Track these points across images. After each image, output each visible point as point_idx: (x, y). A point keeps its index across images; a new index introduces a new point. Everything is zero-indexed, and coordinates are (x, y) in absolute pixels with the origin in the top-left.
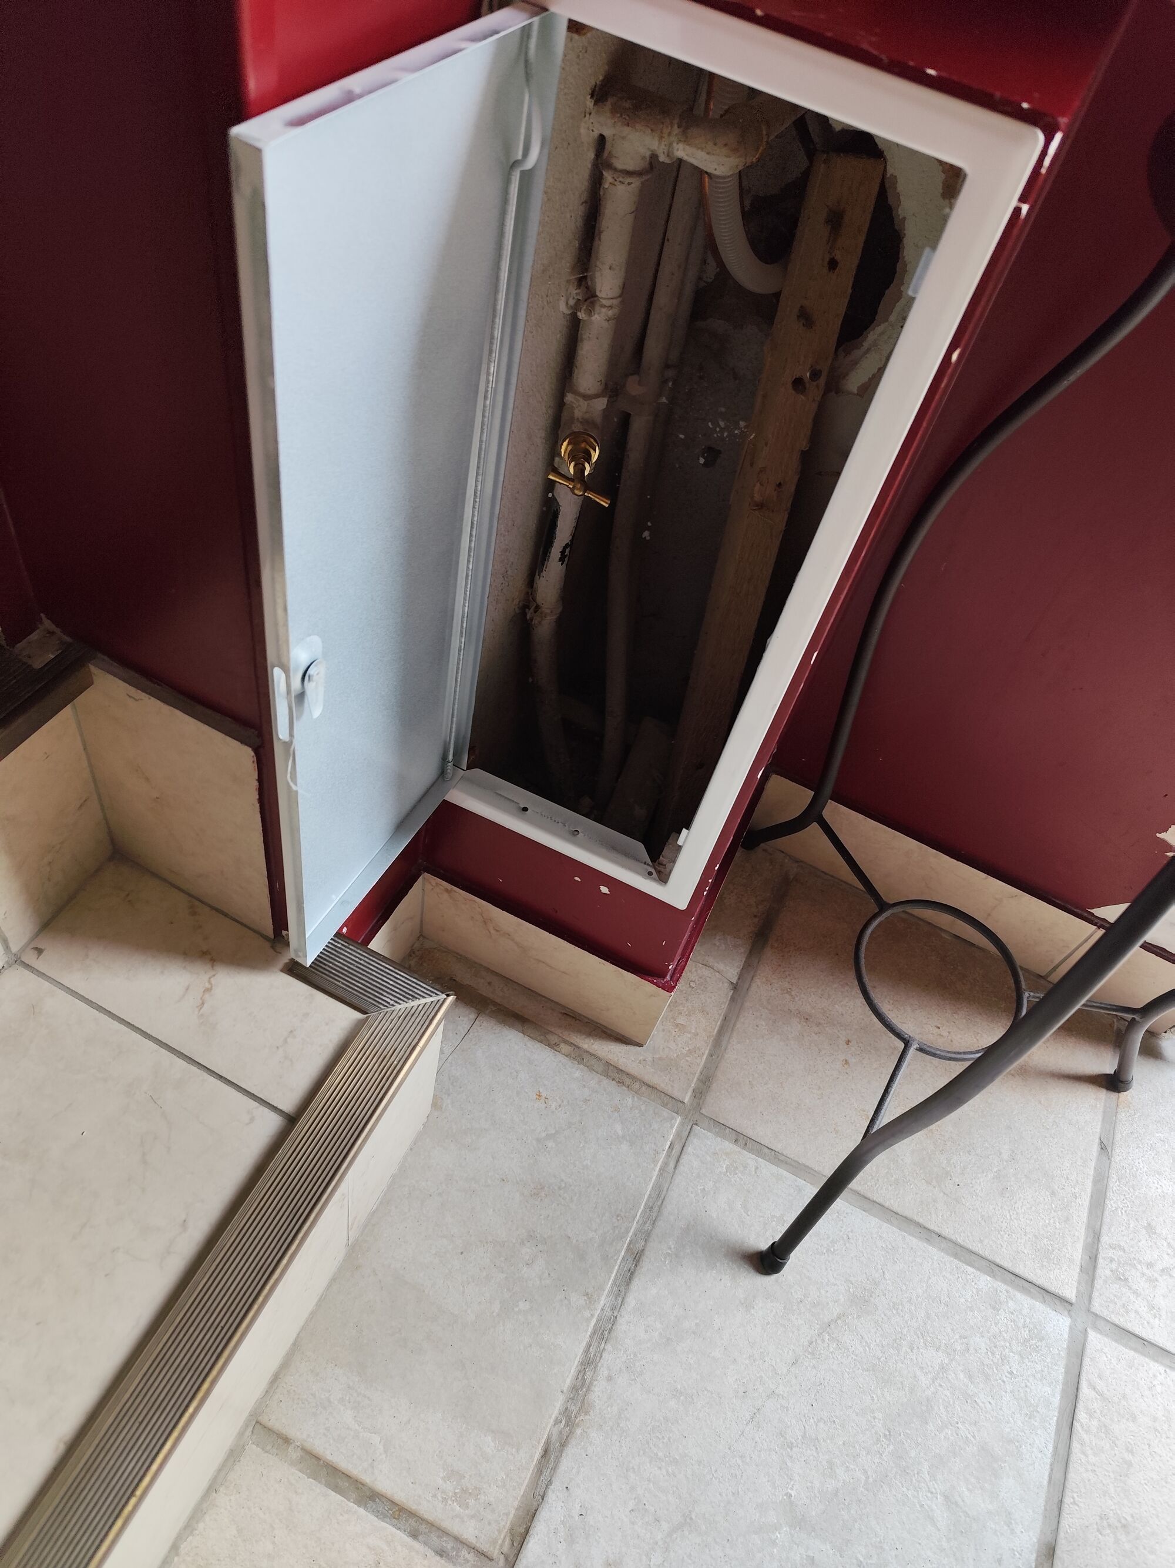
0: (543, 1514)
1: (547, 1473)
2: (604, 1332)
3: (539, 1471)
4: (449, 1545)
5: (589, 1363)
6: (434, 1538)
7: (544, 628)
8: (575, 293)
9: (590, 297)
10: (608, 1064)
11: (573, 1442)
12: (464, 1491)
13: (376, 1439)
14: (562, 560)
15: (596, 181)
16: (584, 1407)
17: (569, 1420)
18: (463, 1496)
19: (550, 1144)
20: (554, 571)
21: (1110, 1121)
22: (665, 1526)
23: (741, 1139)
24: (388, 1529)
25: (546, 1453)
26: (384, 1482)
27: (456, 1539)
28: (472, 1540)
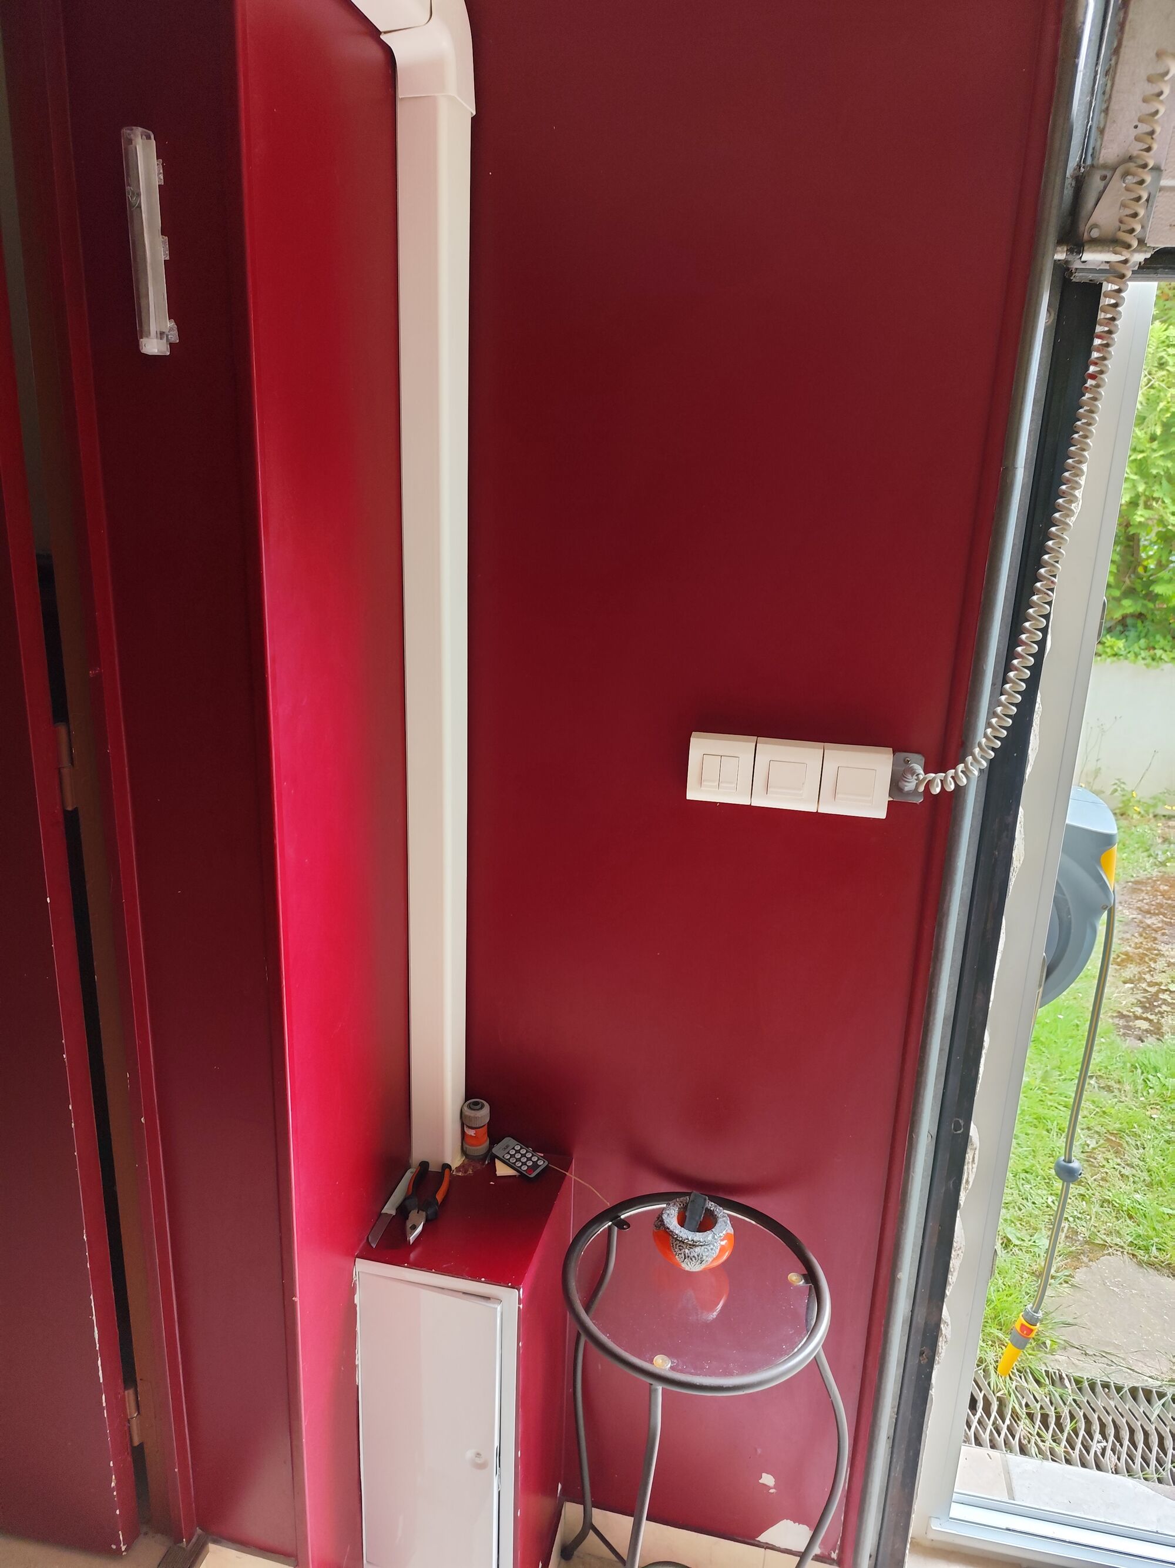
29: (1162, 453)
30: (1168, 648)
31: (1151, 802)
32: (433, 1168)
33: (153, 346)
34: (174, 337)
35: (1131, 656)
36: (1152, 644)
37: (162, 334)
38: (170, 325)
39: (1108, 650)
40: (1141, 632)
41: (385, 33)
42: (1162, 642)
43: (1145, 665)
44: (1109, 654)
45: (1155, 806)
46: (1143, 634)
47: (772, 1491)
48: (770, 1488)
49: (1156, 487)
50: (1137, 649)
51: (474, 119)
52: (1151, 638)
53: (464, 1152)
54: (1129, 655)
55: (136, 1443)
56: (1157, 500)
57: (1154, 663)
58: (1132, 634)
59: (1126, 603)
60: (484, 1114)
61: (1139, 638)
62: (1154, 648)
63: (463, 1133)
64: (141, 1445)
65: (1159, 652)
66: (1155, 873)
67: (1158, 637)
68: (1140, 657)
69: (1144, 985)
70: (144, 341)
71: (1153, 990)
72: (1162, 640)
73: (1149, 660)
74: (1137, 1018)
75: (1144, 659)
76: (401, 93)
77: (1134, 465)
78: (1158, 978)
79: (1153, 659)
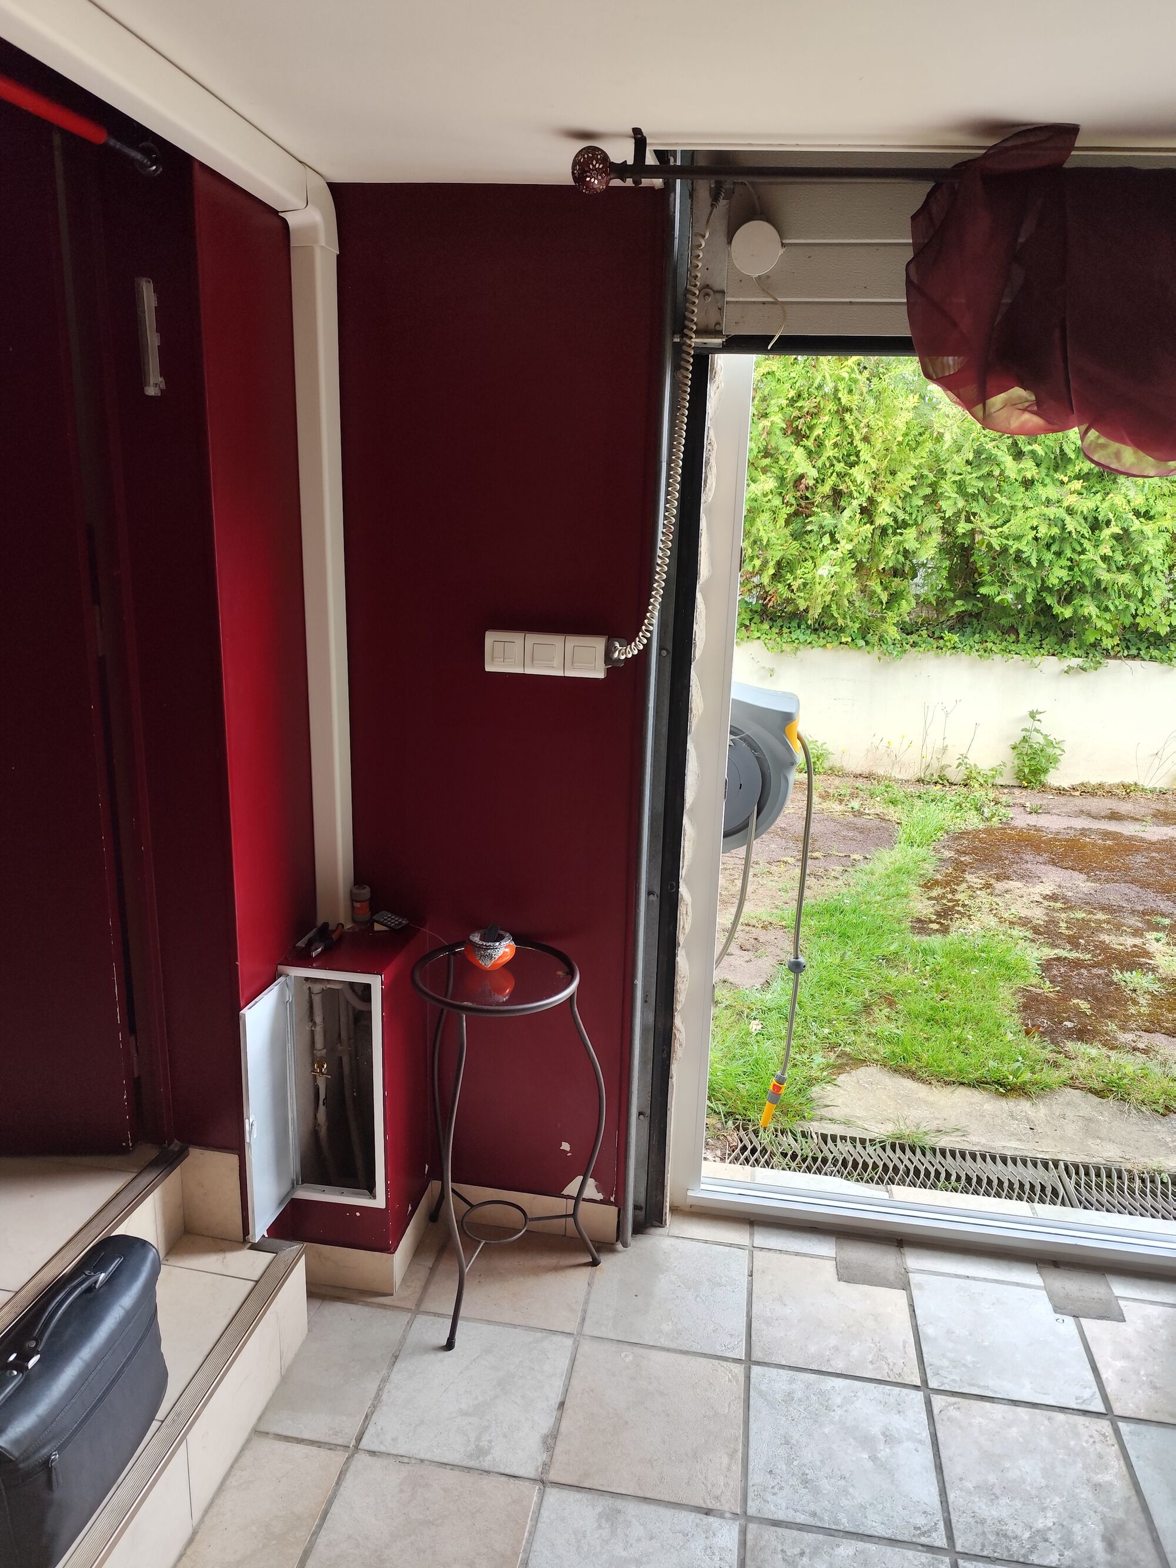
0: (367, 1431)
1: (367, 1422)
2: (385, 1380)
3: (364, 1421)
4: (333, 1447)
5: (380, 1389)
6: (327, 1446)
7: (323, 1132)
8: (311, 1024)
9: (315, 1024)
10: (379, 1304)
11: (376, 1412)
12: (336, 1432)
13: (301, 1426)
14: (324, 1105)
15: (310, 997)
16: (379, 1401)
17: (374, 1407)
18: (336, 1434)
19: (358, 1332)
20: (322, 1109)
21: (592, 1277)
22: (413, 1425)
23: (435, 1314)
24: (309, 1447)
25: (366, 1417)
26: (306, 1436)
27: (335, 1445)
28: (341, 1444)
29: (974, 475)
30: (997, 641)
31: (990, 773)
32: (332, 927)
33: (151, 391)
34: (163, 386)
35: (967, 648)
36: (984, 639)
37: (156, 384)
38: (161, 379)
39: (948, 644)
40: (976, 628)
41: (282, 212)
42: (993, 637)
43: (979, 655)
44: (949, 647)
45: (993, 777)
46: (978, 631)
47: (569, 1154)
48: (567, 1152)
49: (975, 504)
50: (972, 643)
51: (338, 256)
52: (984, 634)
53: (354, 921)
54: (965, 648)
55: (136, 1076)
56: (974, 514)
57: (986, 654)
58: (969, 630)
59: (958, 603)
60: (366, 892)
61: (974, 633)
62: (986, 642)
63: (353, 907)
64: (139, 1078)
65: (989, 645)
66: (981, 827)
67: (990, 632)
68: (974, 650)
69: (945, 901)
70: (146, 388)
71: (950, 904)
72: (992, 634)
73: (982, 652)
74: (932, 922)
75: (977, 651)
76: (292, 245)
77: (954, 486)
78: (957, 897)
79: (985, 651)
